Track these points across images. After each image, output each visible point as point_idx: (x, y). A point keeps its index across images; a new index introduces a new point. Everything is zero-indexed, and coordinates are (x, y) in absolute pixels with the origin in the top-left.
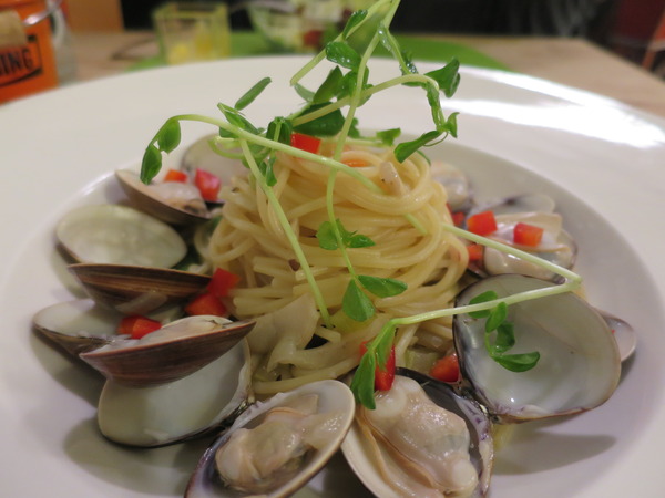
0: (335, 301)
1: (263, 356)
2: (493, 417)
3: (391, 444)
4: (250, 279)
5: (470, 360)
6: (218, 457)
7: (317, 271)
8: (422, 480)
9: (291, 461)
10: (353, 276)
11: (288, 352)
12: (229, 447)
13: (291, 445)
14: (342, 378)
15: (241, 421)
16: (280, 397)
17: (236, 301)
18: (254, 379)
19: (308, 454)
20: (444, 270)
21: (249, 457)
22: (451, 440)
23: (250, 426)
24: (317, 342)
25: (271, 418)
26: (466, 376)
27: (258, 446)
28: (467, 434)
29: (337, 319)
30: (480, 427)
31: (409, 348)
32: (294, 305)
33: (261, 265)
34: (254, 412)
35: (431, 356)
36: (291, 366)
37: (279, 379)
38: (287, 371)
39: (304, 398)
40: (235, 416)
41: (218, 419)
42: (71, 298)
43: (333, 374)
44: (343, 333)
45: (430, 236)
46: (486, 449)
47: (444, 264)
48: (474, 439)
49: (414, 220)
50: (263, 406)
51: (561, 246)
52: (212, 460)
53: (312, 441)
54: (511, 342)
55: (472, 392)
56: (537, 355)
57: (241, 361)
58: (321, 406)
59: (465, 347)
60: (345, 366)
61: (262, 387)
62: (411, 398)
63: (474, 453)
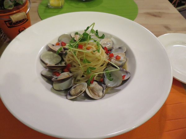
0: (86, 70)
1: (75, 78)
2: (106, 87)
3: (92, 90)
4: (73, 66)
5: (105, 79)
6: (70, 92)
7: (82, 66)
8: (96, 95)
9: (79, 92)
10: (88, 67)
11: (79, 78)
12: (71, 91)
13: (79, 90)
14: (86, 82)
15: (73, 87)
16: (78, 84)
17: (71, 69)
18: (74, 81)
19: (81, 92)
20: (104, 63)
21: (74, 92)
22: (100, 90)
23: (74, 88)
24: (83, 76)
25: (77, 87)
26: (104, 81)
27: (75, 91)
28: (102, 89)
29: (86, 73)
30: (104, 88)
31: (97, 77)
32: (80, 71)
33: (74, 64)
34: (74, 86)
35: (100, 78)
36: (79, 80)
37: (78, 81)
38: (79, 81)
39: (81, 84)
40: (72, 87)
41: (69, 87)
42: (45, 69)
43: (85, 81)
44: (87, 75)
45: (101, 59)
46: (104, 91)
47: (104, 62)
48: (103, 89)
49: (98, 57)
50: (76, 85)
51: (124, 59)
52: (69, 92)
53: (82, 90)
54: (111, 77)
55: (104, 84)
56: (113, 79)
57: (72, 79)
58: (83, 86)
59: (104, 77)
60: (87, 80)
61: (75, 83)
62: (96, 84)
63: (103, 91)
